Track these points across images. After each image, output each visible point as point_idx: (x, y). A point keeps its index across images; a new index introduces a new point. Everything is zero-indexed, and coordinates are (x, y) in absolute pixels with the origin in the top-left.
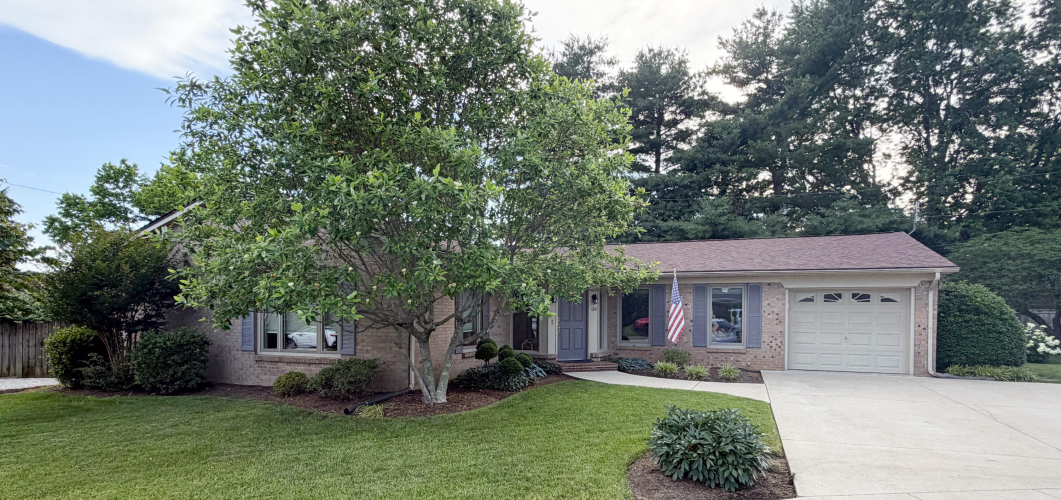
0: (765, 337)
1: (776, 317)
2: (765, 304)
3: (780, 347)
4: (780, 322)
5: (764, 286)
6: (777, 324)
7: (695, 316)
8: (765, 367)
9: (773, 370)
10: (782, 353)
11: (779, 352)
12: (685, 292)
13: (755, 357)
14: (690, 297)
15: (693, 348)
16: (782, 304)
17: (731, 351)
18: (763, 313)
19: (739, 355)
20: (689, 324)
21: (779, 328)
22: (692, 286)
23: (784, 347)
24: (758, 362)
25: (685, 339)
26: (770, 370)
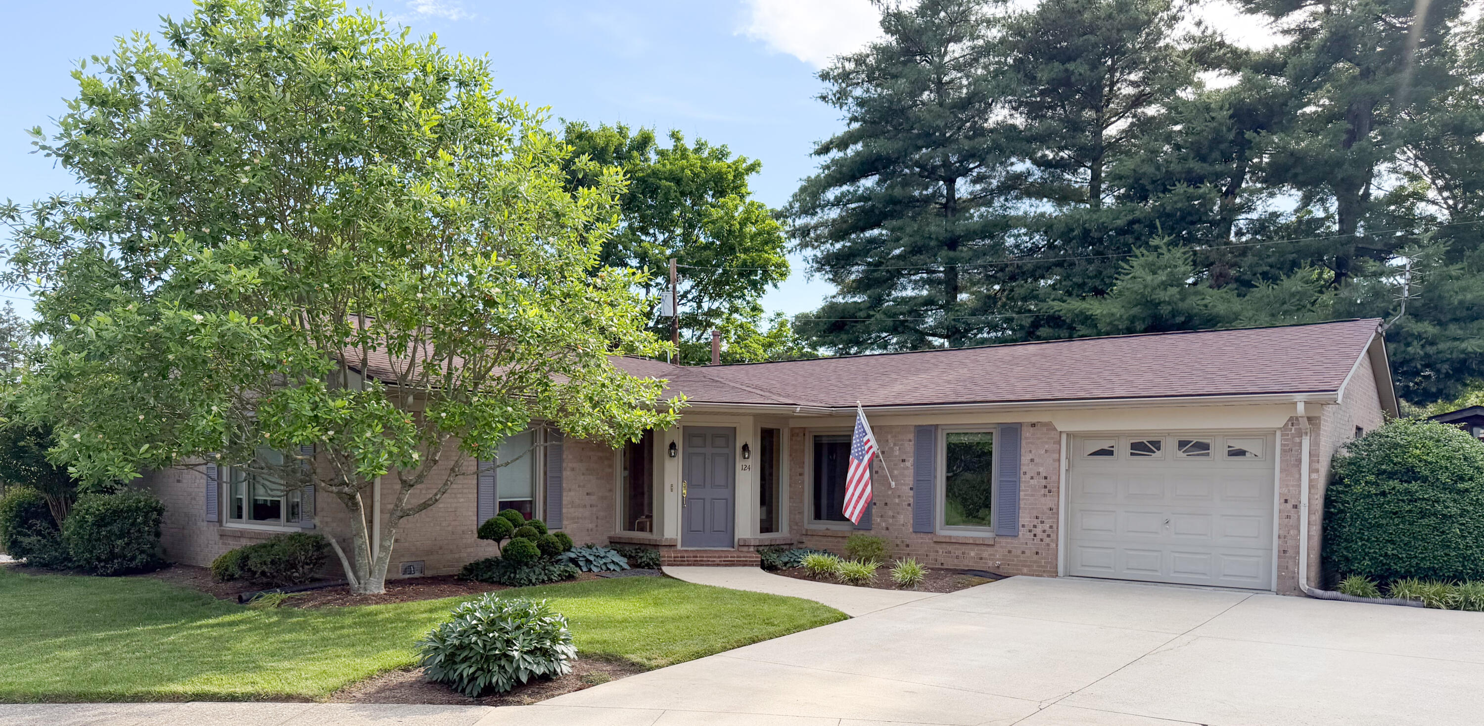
0: (1025, 518)
2: (1025, 459)
3: (1049, 536)
4: (1050, 492)
5: (1024, 428)
6: (1045, 495)
7: (917, 481)
8: (1025, 570)
9: (1037, 576)
10: (1053, 545)
11: (1048, 545)
12: (903, 440)
13: (1010, 552)
14: (910, 447)
15: (914, 535)
16: (1054, 460)
17: (971, 541)
18: (1022, 475)
19: (983, 548)
20: (908, 495)
21: (1049, 502)
22: (912, 429)
23: (1057, 535)
24: (1013, 561)
25: (901, 519)
26: (1033, 575)
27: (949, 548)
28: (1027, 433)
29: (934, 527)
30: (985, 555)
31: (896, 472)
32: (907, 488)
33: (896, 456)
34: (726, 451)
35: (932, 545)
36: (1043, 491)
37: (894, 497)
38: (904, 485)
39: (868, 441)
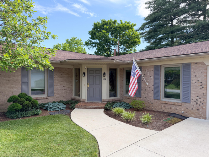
0: (193, 97)
1: (200, 84)
2: (193, 75)
3: (203, 104)
4: (203, 87)
5: (192, 65)
6: (201, 89)
7: (155, 83)
8: (193, 115)
9: (198, 118)
10: (204, 107)
11: (202, 107)
12: (150, 70)
13: (187, 108)
14: (152, 72)
15: (154, 100)
16: (205, 76)
17: (173, 104)
18: (192, 81)
19: (177, 106)
20: (152, 88)
21: (203, 91)
22: (153, 67)
23: (206, 104)
24: (188, 111)
25: (150, 95)
26: (196, 118)
27: (166, 105)
28: (193, 66)
29: (160, 98)
30: (178, 108)
31: (148, 80)
32: (152, 85)
33: (148, 75)
34: (99, 74)
35: (160, 104)
36: (200, 87)
37: (148, 88)
38: (151, 84)
39: (138, 70)
